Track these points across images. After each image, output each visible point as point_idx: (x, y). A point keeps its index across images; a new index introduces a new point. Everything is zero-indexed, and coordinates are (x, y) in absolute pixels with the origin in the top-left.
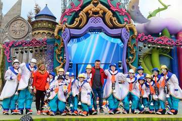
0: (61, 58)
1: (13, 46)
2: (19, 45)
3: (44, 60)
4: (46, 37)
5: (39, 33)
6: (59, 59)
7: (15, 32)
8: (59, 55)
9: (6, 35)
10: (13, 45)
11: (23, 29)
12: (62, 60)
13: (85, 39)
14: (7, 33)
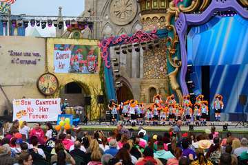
0: (176, 58)
1: (111, 44)
2: (120, 43)
3: (158, 60)
4: (159, 24)
5: (148, 18)
6: (173, 61)
7: (119, 14)
8: (173, 55)
9: (106, 20)
10: (111, 42)
11: (129, 8)
12: (177, 62)
13: (213, 26)
14: (107, 17)
